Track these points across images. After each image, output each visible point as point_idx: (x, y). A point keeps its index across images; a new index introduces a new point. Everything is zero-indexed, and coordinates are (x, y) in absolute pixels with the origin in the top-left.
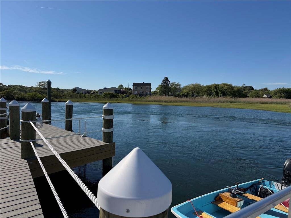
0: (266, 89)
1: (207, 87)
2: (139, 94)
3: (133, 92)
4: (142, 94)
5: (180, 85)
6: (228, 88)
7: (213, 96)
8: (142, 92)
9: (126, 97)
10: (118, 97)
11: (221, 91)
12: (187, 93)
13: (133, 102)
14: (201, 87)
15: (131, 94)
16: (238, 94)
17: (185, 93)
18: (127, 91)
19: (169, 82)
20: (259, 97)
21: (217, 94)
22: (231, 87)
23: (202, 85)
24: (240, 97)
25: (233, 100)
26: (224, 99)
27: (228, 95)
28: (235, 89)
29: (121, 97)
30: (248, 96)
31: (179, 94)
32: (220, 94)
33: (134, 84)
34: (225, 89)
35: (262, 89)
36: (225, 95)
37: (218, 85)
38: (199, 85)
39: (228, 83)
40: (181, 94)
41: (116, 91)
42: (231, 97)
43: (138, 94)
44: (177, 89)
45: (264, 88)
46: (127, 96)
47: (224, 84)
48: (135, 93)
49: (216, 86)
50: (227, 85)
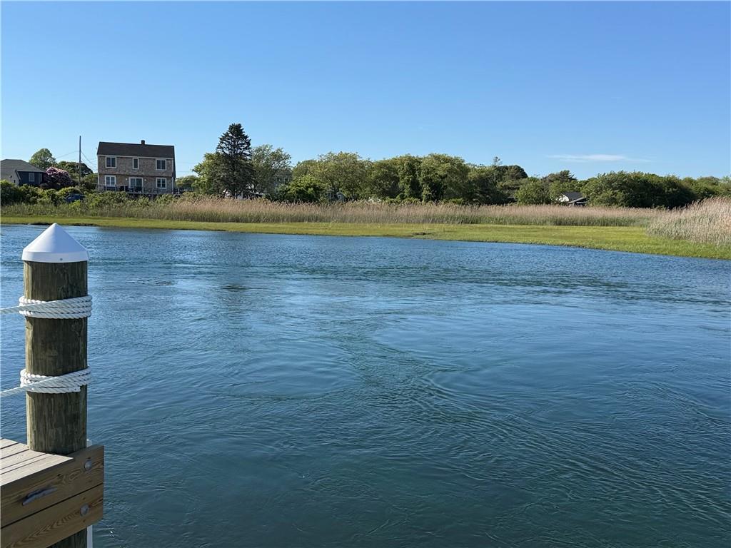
0: (564, 177)
1: (382, 165)
2: (127, 190)
3: (102, 181)
4: (139, 189)
5: (287, 157)
6: (450, 171)
7: (402, 197)
8: (139, 181)
9: (69, 201)
10: (34, 202)
11: (427, 180)
12: (314, 187)
13: (102, 222)
14: (362, 165)
15: (90, 187)
16: (481, 193)
17: (307, 188)
18: (73, 177)
19: (249, 144)
20: (548, 202)
21: (416, 191)
22: (460, 169)
23: (364, 159)
24: (489, 203)
25: (468, 211)
26: (441, 209)
27: (451, 196)
28: (472, 175)
29: (47, 199)
30: (513, 201)
31: (286, 191)
32: (425, 193)
33: (104, 149)
34: (441, 173)
35: (552, 175)
36: (442, 194)
37: (419, 161)
38: (354, 157)
39: (451, 154)
40: (293, 190)
41: (24, 176)
42: (459, 203)
43: (122, 189)
44: (276, 171)
45: (559, 172)
46: (76, 196)
47: (437, 158)
48: (110, 185)
49: (413, 165)
50: (447, 160)
